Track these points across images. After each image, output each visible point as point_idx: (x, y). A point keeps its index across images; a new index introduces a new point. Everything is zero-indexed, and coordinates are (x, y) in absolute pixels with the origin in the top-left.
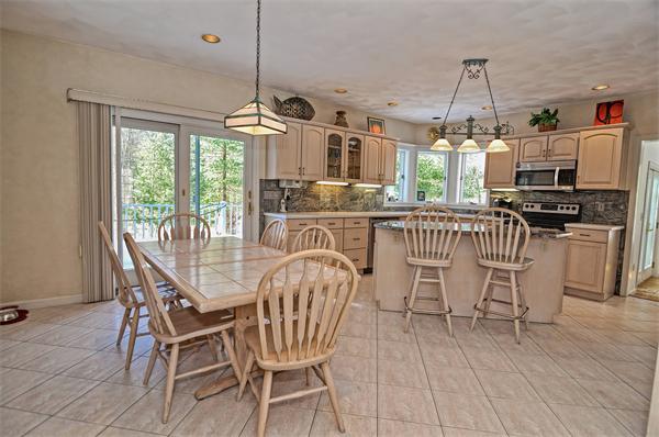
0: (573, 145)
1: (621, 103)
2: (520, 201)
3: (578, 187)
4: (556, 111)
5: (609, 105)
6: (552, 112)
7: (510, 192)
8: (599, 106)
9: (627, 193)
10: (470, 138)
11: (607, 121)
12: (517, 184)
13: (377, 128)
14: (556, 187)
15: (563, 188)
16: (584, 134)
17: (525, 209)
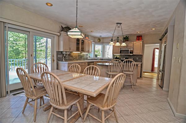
0: (132, 44)
1: (141, 36)
2: (120, 57)
3: (134, 54)
4: (128, 37)
5: (139, 36)
6: (127, 37)
7: (118, 55)
8: (137, 36)
9: (142, 55)
10: (118, 42)
11: (139, 40)
12: (120, 53)
13: (87, 38)
14: (129, 54)
15: (131, 54)
16: (135, 42)
17: (121, 59)
